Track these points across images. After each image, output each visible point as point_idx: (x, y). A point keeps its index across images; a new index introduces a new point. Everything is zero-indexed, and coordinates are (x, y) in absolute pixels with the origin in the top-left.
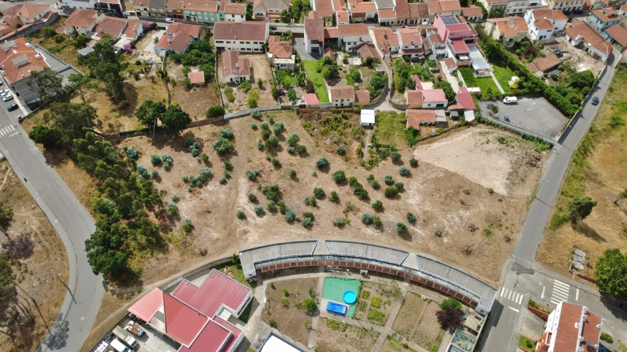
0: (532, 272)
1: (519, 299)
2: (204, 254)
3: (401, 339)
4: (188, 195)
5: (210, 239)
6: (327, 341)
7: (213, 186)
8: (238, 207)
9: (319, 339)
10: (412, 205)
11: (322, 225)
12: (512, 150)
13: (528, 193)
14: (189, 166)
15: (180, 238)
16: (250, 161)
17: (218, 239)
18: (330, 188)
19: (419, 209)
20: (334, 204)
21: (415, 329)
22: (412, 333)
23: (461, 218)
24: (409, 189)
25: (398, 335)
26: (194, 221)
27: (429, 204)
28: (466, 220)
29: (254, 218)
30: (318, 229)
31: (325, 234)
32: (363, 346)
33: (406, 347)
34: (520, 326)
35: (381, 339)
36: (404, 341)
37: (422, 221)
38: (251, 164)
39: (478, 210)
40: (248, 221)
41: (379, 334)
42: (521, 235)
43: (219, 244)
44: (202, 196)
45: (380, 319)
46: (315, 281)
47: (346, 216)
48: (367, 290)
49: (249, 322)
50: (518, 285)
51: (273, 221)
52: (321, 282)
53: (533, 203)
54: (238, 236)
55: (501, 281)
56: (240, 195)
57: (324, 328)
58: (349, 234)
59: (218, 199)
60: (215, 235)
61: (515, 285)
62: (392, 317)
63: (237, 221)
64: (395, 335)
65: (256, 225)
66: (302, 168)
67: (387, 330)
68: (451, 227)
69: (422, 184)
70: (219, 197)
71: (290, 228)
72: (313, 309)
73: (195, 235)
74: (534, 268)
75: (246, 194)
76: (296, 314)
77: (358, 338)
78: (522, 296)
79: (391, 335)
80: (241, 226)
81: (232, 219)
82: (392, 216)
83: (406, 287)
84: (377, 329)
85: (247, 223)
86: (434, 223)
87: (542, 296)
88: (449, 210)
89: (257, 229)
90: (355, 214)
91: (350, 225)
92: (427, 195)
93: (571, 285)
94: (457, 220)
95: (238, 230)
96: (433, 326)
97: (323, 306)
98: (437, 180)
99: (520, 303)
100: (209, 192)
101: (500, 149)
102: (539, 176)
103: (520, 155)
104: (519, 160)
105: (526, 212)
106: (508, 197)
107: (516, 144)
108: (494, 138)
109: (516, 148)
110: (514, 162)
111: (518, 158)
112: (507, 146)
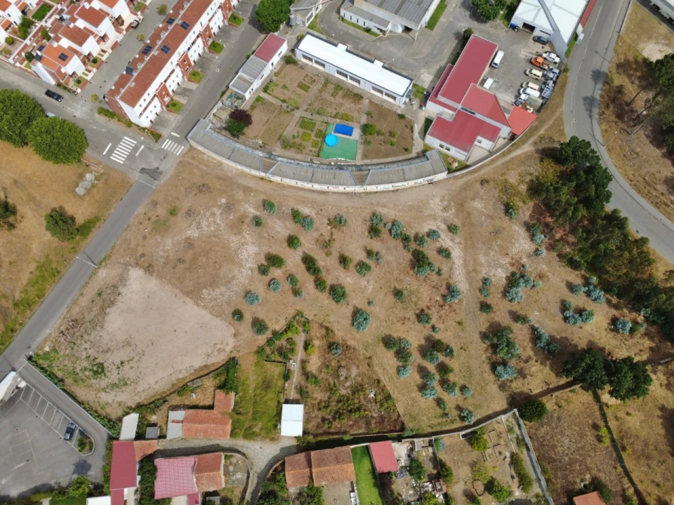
0: (143, 171)
1: (167, 145)
2: (484, 182)
3: (287, 107)
4: (524, 260)
5: (482, 199)
6: (352, 105)
7: (500, 276)
8: (460, 243)
9: (360, 106)
10: (254, 243)
11: (360, 219)
13: (103, 273)
14: (539, 311)
15: (515, 198)
16: (460, 323)
17: (473, 199)
18: (348, 279)
19: (245, 238)
20: (347, 254)
21: (273, 116)
22: (276, 112)
23: (199, 226)
24: (252, 269)
25: (289, 110)
26: (505, 222)
27: (232, 245)
28: (194, 223)
29: (438, 227)
30: (364, 215)
31: (357, 208)
32: (321, 101)
33: (284, 101)
34: (176, 121)
35: (305, 107)
36: (284, 105)
37: (246, 221)
38: (458, 319)
39: (175, 238)
40: (445, 223)
41: (306, 111)
42: (136, 212)
43: (470, 193)
44: (508, 260)
45: (304, 123)
46: (365, 156)
47: (332, 234)
48: (314, 149)
49: (424, 120)
50: (162, 157)
51: (416, 225)
52: (359, 156)
53: (104, 256)
54: (452, 203)
55: (178, 161)
56: (461, 261)
57: (355, 115)
58: (329, 209)
59: (487, 254)
60: (478, 204)
61: (165, 157)
62: (292, 124)
63: (457, 222)
64: (292, 110)
65: (435, 219)
66: (389, 316)
67: (298, 114)
68: (213, 215)
69: (233, 278)
70: (486, 258)
71: (396, 215)
72: (366, 129)
73: (499, 203)
74: (138, 174)
75: (454, 263)
76: (383, 126)
77: (325, 107)
78: (163, 147)
79: (296, 110)
80: (450, 215)
81: (463, 225)
82: (279, 229)
83: (275, 151)
84: (308, 115)
85: (445, 221)
86: (232, 220)
87: (143, 147)
88: (209, 237)
89: (433, 213)
90: (322, 235)
91: (329, 220)
92: (231, 259)
93: (109, 158)
94: (204, 224)
95: (453, 211)
96: (257, 116)
97: (357, 133)
98: (213, 284)
99: (167, 140)
100: (500, 266)
101: (108, 350)
102: (75, 302)
103: (83, 342)
104: (89, 332)
105: (117, 242)
106: (131, 265)
107: (80, 365)
108: (108, 374)
109: (84, 357)
110: (98, 327)
111: (89, 335)
112: (95, 359)
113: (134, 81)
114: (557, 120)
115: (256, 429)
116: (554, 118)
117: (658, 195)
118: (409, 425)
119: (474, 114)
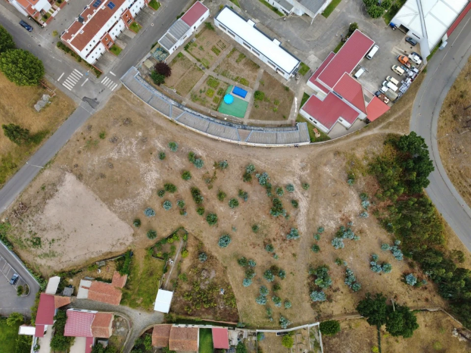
0: (85, 99)
1: (105, 81)
2: (337, 153)
3: (200, 65)
4: (352, 218)
5: (332, 166)
6: (250, 72)
7: (332, 226)
8: (308, 197)
9: (256, 74)
10: (156, 171)
11: (238, 166)
12: (33, 228)
13: (47, 173)
14: (353, 257)
15: (357, 170)
16: (294, 255)
17: (325, 165)
18: (221, 209)
19: (151, 166)
20: (224, 190)
21: (188, 71)
22: (191, 68)
23: (119, 151)
24: (152, 190)
25: (201, 68)
26: (343, 187)
27: (141, 169)
28: (116, 148)
29: (294, 182)
30: (241, 162)
31: (237, 156)
32: (227, 65)
33: (199, 60)
34: (115, 62)
35: (214, 68)
36: (198, 64)
37: (154, 153)
38: (293, 252)
39: (101, 157)
40: (300, 180)
41: (214, 71)
42: (76, 131)
43: (325, 160)
44: (340, 215)
45: (211, 81)
46: (252, 116)
47: (215, 173)
48: (214, 104)
49: (303, 94)
50: (100, 91)
51: (279, 177)
52: (247, 115)
53: (49, 160)
54: (309, 165)
55: (111, 95)
56: (305, 210)
57: (251, 80)
58: (217, 154)
59: (325, 209)
60: (328, 169)
61: (102, 91)
62: (202, 80)
63: (310, 182)
64: (203, 69)
65: (294, 176)
66: (244, 240)
67: (207, 73)
68: (131, 143)
69: (138, 194)
70: (324, 211)
71: (265, 167)
72: (257, 94)
73: (344, 171)
74: (81, 101)
75: (300, 211)
76: (270, 94)
77: (229, 71)
78: (102, 82)
79: (206, 69)
80: (305, 173)
81: (313, 184)
82: (177, 163)
83: (185, 100)
84: (214, 75)
85: (300, 178)
86: (143, 150)
87: (87, 79)
88: (125, 161)
89: (293, 170)
90: (208, 173)
91: (215, 163)
92: (138, 179)
93: (62, 84)
94: (123, 150)
95: (308, 171)
96: (177, 70)
97: (249, 97)
98: (123, 196)
99: (106, 77)
100: (333, 219)
101: (44, 230)
102: (25, 191)
103: (28, 221)
104: (33, 214)
105: (60, 152)
106: (67, 171)
107: (24, 236)
108: (43, 246)
109: (28, 231)
110: (39, 212)
111: (33, 216)
112: (35, 234)
113: (83, 29)
114: (406, 111)
115: (139, 302)
116: (404, 110)
117: (466, 186)
118: (243, 319)
119: (342, 98)
